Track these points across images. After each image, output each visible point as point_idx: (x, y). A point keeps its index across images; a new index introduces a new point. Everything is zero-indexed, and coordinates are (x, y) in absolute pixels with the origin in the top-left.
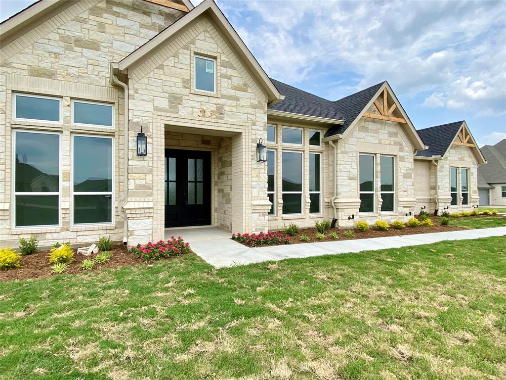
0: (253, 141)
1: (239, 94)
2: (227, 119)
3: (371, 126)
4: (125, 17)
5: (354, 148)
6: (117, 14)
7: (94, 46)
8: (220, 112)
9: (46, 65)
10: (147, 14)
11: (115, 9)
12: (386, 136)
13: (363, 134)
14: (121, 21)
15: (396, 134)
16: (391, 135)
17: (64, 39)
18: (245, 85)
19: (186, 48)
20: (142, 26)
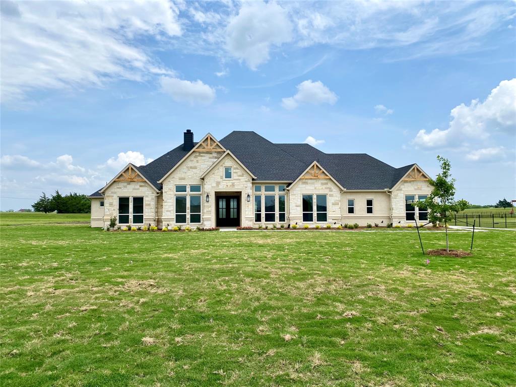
0: (246, 194)
1: (240, 178)
2: (236, 187)
3: (309, 181)
4: (204, 156)
5: (300, 192)
6: (202, 156)
7: (195, 168)
8: (233, 185)
9: (183, 176)
10: (211, 153)
11: (201, 154)
12: (320, 185)
13: (304, 185)
14: (203, 158)
15: (327, 184)
16: (322, 184)
17: (187, 167)
18: (243, 174)
19: (222, 166)
20: (210, 158)
